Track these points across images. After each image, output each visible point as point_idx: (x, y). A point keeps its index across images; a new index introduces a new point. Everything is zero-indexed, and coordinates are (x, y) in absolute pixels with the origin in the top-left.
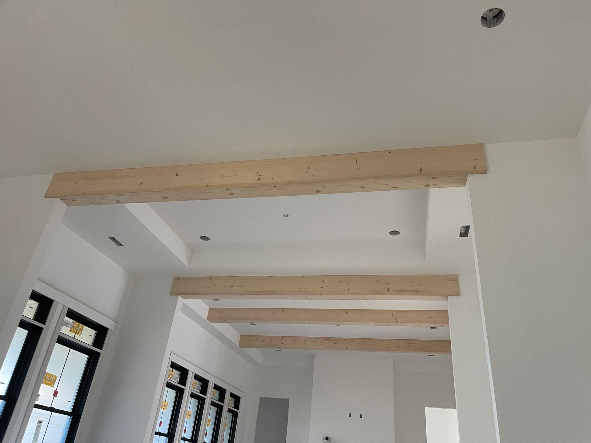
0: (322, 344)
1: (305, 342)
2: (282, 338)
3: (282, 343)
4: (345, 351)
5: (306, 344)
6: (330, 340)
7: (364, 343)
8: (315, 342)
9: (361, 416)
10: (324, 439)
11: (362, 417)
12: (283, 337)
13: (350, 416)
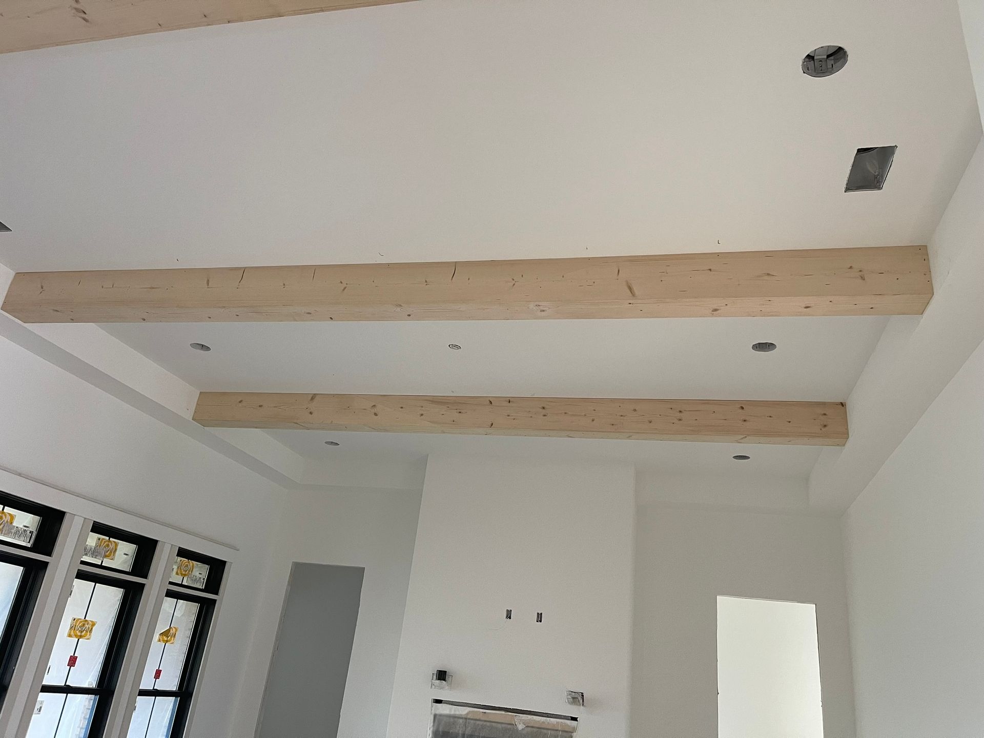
0: (422, 415)
1: (375, 410)
2: (312, 399)
3: (311, 413)
4: (490, 434)
5: (376, 414)
6: (448, 403)
7: (544, 412)
8: (402, 408)
9: (538, 617)
10: (435, 677)
11: (541, 621)
12: (313, 397)
13: (510, 618)
